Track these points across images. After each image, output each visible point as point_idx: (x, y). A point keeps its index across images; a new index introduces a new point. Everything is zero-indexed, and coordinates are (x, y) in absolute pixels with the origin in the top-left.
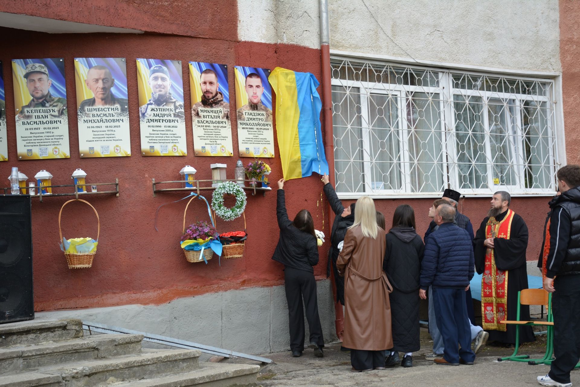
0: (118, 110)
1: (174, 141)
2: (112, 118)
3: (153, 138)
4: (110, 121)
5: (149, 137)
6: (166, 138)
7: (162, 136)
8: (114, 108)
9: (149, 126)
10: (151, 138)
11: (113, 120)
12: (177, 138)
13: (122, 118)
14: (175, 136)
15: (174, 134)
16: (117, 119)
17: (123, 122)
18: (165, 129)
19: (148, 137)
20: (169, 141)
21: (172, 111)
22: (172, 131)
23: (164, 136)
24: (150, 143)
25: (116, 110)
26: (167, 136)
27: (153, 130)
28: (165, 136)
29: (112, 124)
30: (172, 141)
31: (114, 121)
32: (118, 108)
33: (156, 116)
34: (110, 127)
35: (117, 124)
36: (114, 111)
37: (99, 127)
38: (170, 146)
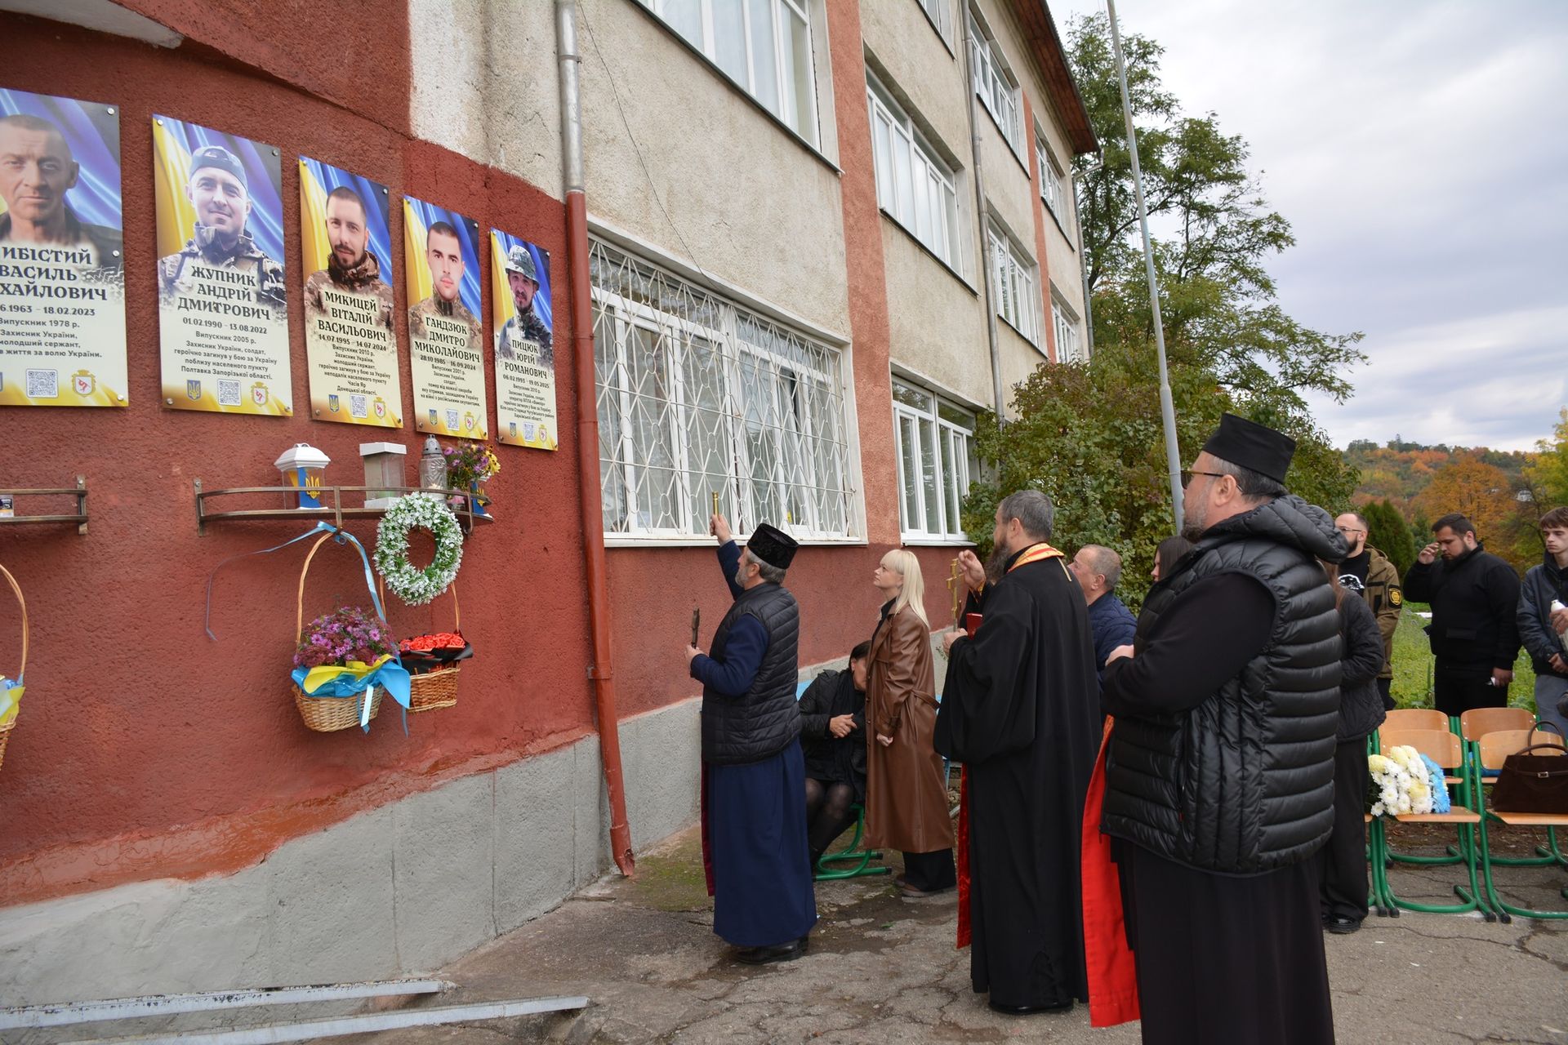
0: (88, 262)
1: (258, 372)
2: (67, 284)
3: (198, 358)
4: (60, 292)
5: (187, 352)
6: (233, 361)
7: (222, 352)
8: (74, 255)
9: (186, 320)
10: (191, 357)
11: (71, 289)
12: (265, 365)
13: (100, 286)
14: (261, 356)
15: (256, 352)
16: (84, 290)
17: (104, 298)
18: (232, 333)
19: (183, 352)
20: (242, 371)
21: (254, 285)
22: (252, 342)
23: (228, 353)
24: (188, 370)
25: (82, 259)
26: (238, 354)
27: (198, 334)
28: (232, 353)
29: (68, 302)
30: (251, 372)
31: (73, 293)
32: (88, 256)
33: (207, 291)
34: (60, 310)
35: (83, 303)
36: (74, 261)
37: (22, 309)
38: (247, 384)
